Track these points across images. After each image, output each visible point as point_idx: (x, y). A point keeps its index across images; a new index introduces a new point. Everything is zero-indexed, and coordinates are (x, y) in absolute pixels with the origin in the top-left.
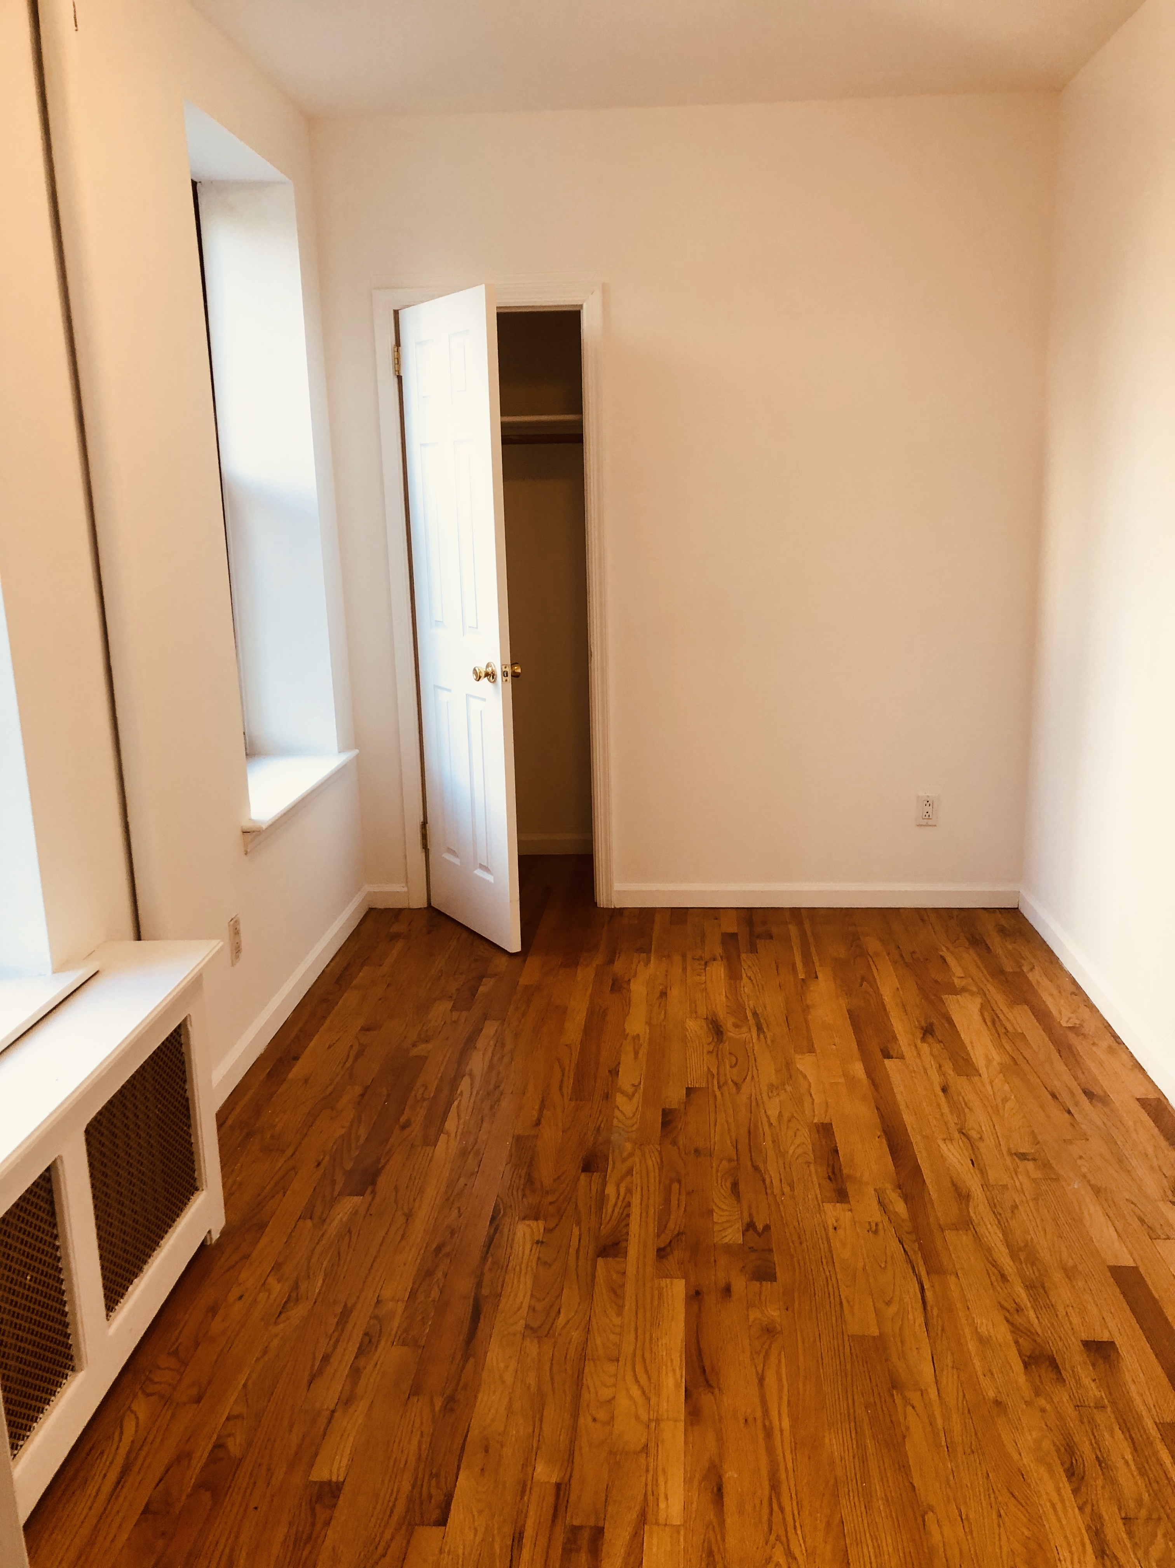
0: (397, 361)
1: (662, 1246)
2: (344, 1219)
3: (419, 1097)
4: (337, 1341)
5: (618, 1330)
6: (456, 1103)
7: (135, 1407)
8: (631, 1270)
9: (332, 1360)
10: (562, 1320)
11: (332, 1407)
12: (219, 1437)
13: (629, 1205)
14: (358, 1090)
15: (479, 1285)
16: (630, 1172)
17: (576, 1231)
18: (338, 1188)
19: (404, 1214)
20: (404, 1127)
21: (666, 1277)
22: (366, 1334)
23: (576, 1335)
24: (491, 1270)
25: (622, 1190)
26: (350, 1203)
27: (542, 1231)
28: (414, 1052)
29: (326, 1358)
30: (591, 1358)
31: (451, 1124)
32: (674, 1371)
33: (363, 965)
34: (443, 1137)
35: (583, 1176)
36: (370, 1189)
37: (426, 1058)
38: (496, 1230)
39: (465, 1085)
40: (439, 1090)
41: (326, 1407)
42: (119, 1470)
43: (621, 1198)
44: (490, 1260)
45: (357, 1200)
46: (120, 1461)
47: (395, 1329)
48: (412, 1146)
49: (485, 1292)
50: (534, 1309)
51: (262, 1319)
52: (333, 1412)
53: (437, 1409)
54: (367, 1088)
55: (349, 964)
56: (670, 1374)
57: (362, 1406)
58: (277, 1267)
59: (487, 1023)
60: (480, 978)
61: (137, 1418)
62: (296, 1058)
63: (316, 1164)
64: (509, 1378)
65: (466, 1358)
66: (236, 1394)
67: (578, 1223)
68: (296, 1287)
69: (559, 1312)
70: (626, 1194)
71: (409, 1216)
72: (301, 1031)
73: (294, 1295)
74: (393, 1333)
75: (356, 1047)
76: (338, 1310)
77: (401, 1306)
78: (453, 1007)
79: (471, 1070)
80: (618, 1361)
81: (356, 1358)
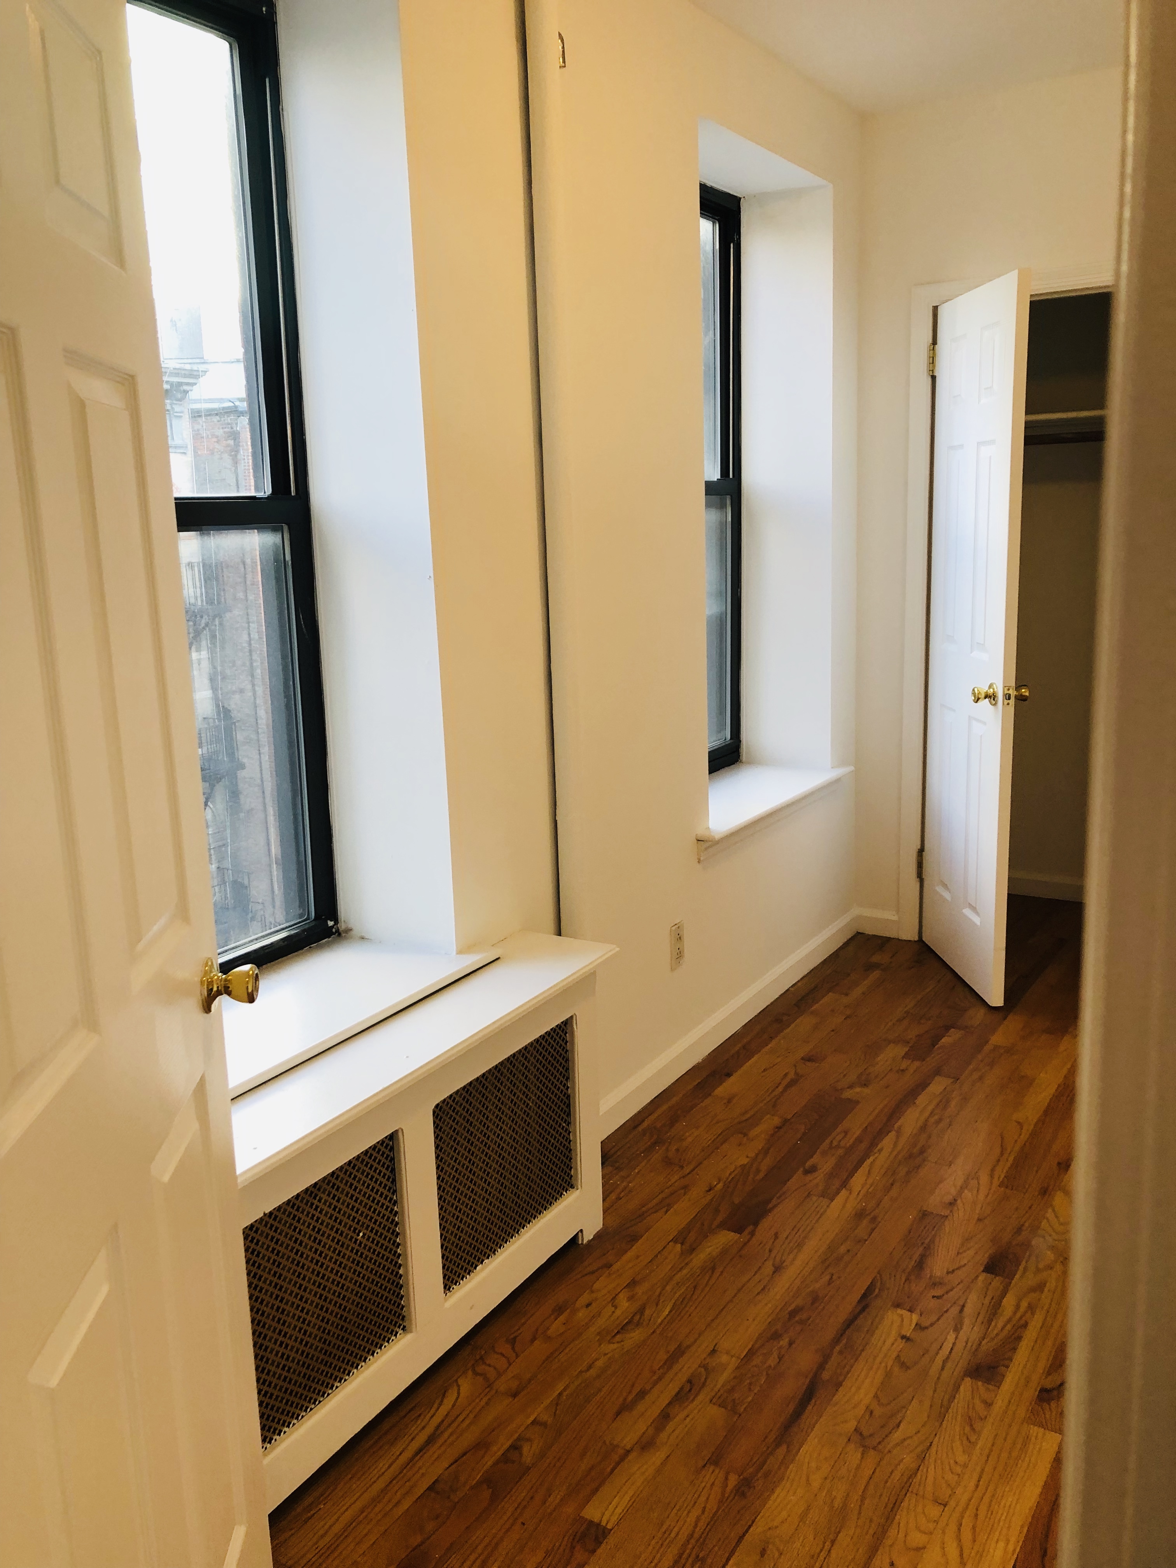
0: (932, 360)
1: (1049, 1386)
2: (714, 1254)
3: (835, 1143)
4: (660, 1379)
5: (959, 1470)
6: (871, 1159)
7: (460, 1381)
8: (1000, 1403)
9: (647, 1397)
10: (897, 1435)
11: (628, 1447)
12: (518, 1439)
13: (1025, 1325)
14: (776, 1121)
15: (821, 1366)
16: (1040, 1287)
17: (951, 1337)
18: (720, 1218)
19: (773, 1265)
20: (807, 1172)
21: (1041, 1425)
22: (689, 1381)
23: (908, 1460)
24: (841, 1352)
25: (1024, 1304)
26: (725, 1238)
27: (913, 1325)
28: (848, 1094)
29: (642, 1394)
30: (915, 1491)
31: (858, 1180)
32: (1008, 1542)
33: (829, 991)
34: (844, 1193)
35: (982, 1277)
36: (751, 1228)
37: (858, 1102)
38: (863, 1310)
39: (887, 1142)
40: (859, 1140)
41: (623, 1445)
42: (426, 1437)
43: (1018, 1315)
44: (844, 1341)
45: (731, 1236)
46: (429, 1430)
47: (719, 1386)
48: (809, 1195)
49: (826, 1375)
50: (871, 1412)
51: (599, 1334)
52: (628, 1452)
53: (728, 1489)
54: (786, 1121)
55: (816, 987)
56: (1001, 1545)
57: (657, 1457)
58: (633, 1283)
59: (937, 1078)
60: (947, 1028)
61: (459, 1393)
62: (729, 1075)
63: (707, 1189)
64: (816, 1482)
65: (778, 1442)
66: (548, 1401)
67: (957, 1330)
68: (641, 1311)
69: (898, 1426)
70: (1026, 1312)
71: (778, 1269)
72: (744, 1047)
73: (637, 1317)
74: (716, 1389)
75: (792, 1075)
76: (672, 1348)
77: (734, 1363)
78: (906, 1054)
79: (900, 1128)
80: (945, 1505)
81: (670, 1404)
